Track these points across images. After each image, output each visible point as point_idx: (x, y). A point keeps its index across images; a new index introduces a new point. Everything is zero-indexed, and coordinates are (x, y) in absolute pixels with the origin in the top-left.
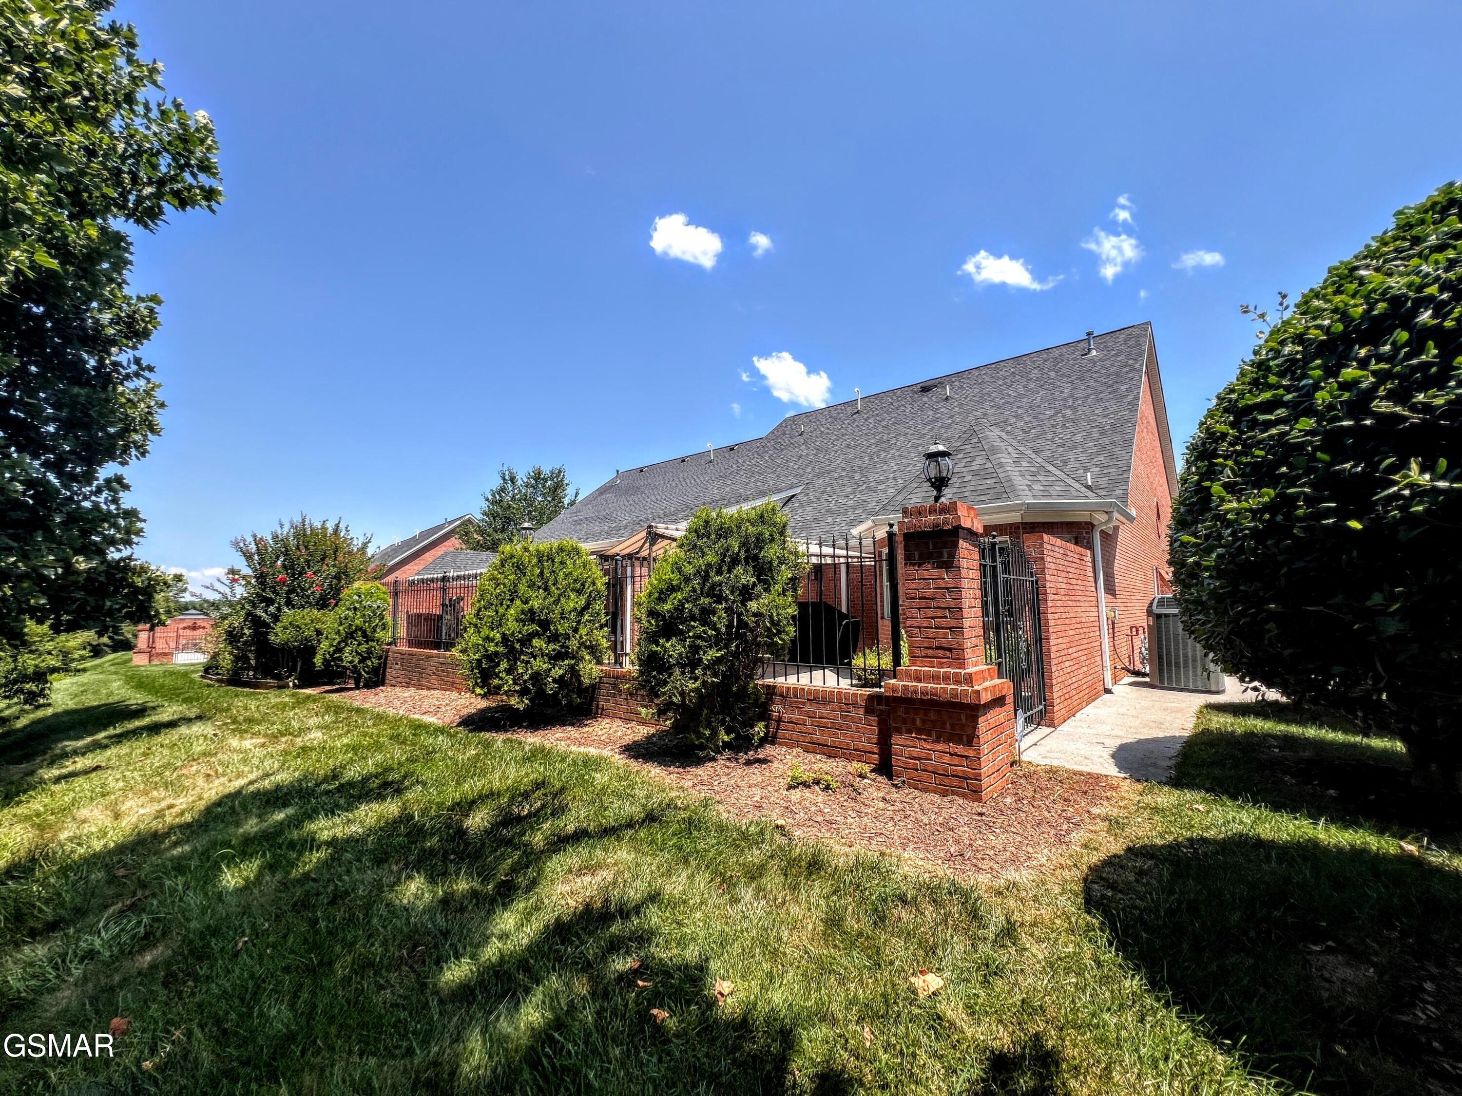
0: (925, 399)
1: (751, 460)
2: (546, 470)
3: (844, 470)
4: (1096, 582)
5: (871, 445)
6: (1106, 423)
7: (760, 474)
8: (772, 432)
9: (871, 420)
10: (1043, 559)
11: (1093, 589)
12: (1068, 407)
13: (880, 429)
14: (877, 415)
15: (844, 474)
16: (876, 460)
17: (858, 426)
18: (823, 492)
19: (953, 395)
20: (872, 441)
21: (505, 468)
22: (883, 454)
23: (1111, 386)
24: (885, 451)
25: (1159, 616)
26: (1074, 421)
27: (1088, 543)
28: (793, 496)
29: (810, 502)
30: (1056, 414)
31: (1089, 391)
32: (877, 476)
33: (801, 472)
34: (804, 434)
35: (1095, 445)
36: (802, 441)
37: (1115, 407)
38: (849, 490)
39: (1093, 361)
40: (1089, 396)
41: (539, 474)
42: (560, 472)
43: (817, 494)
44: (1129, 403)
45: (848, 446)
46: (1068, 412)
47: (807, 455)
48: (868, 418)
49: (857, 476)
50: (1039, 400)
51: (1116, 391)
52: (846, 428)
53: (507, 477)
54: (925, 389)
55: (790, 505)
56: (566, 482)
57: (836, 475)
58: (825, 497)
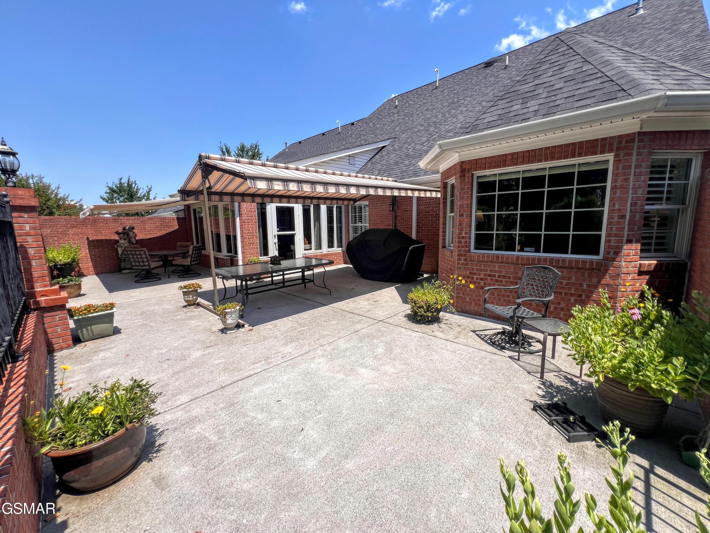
0: (488, 71)
1: (361, 127)
2: (248, 145)
3: (422, 125)
5: (444, 106)
7: (364, 135)
8: (378, 109)
9: (446, 91)
13: (452, 95)
14: (450, 88)
15: (422, 128)
16: (447, 116)
17: (435, 97)
18: (405, 143)
19: (510, 65)
20: (445, 104)
21: (222, 144)
22: (453, 111)
24: (454, 109)
28: (384, 147)
29: (394, 150)
32: (447, 127)
33: (392, 131)
34: (398, 107)
36: (396, 112)
38: (425, 139)
39: (641, 16)
41: (243, 148)
42: (256, 146)
43: (400, 145)
45: (427, 110)
47: (398, 120)
48: (444, 90)
49: (432, 129)
52: (427, 99)
53: (224, 150)
54: (488, 64)
55: (380, 154)
56: (261, 152)
57: (416, 130)
58: (406, 146)
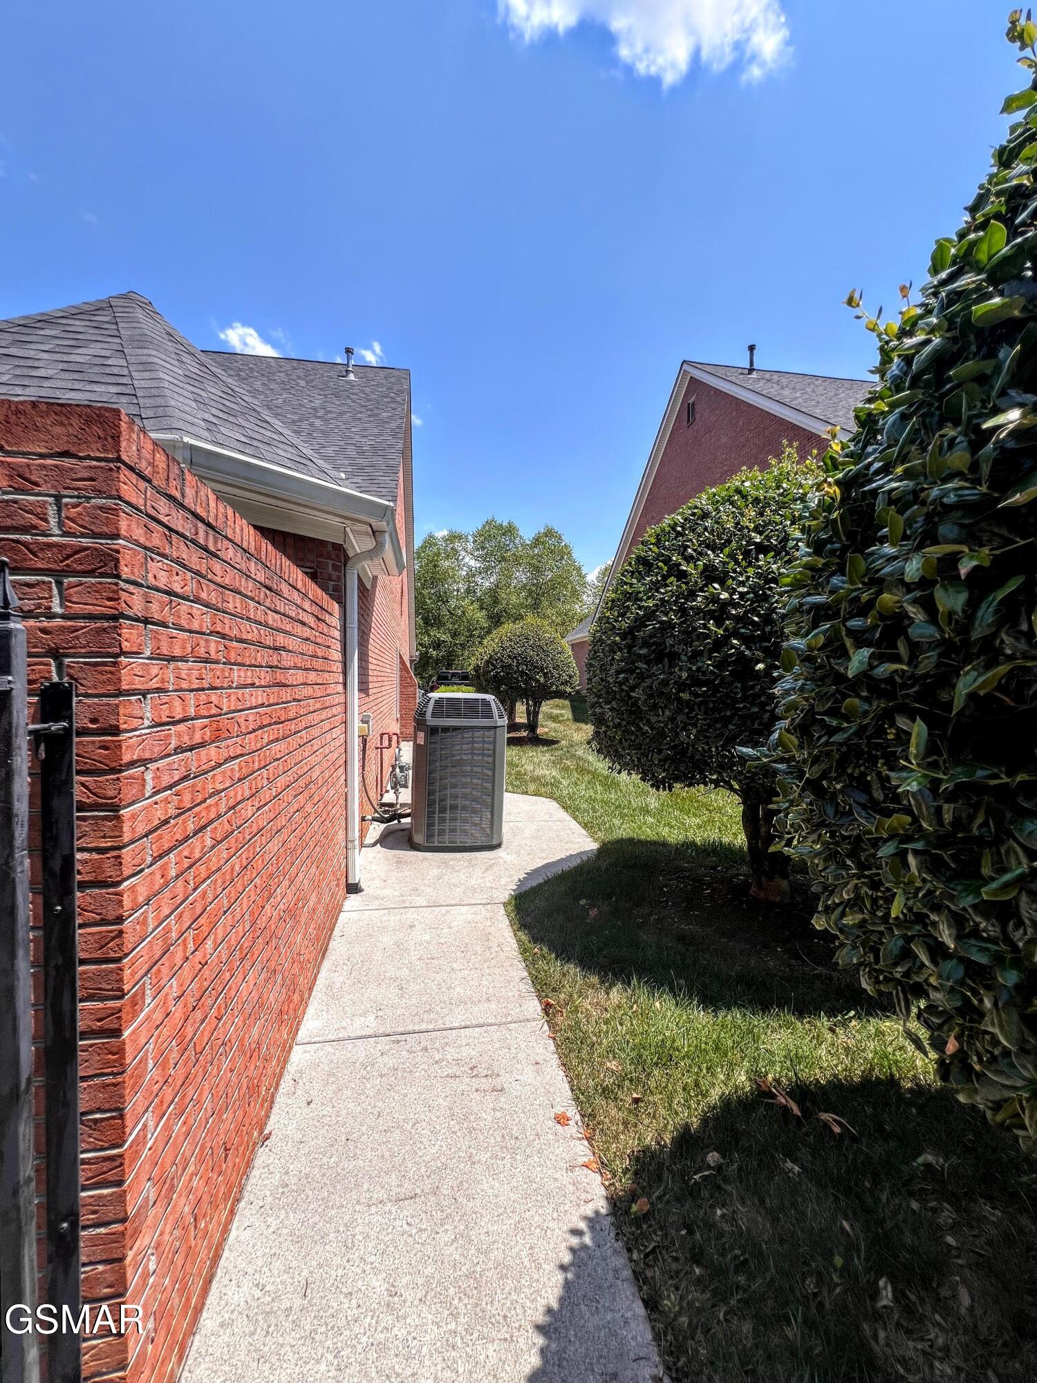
4: (345, 673)
6: (367, 443)
10: (107, 564)
11: (340, 688)
12: (319, 417)
23: (372, 410)
25: (433, 731)
26: (325, 433)
27: (336, 589)
30: (300, 420)
31: (345, 408)
35: (351, 465)
37: (375, 430)
39: (349, 382)
40: (345, 412)
44: (392, 430)
46: (318, 423)
50: (280, 401)
51: (377, 415)
